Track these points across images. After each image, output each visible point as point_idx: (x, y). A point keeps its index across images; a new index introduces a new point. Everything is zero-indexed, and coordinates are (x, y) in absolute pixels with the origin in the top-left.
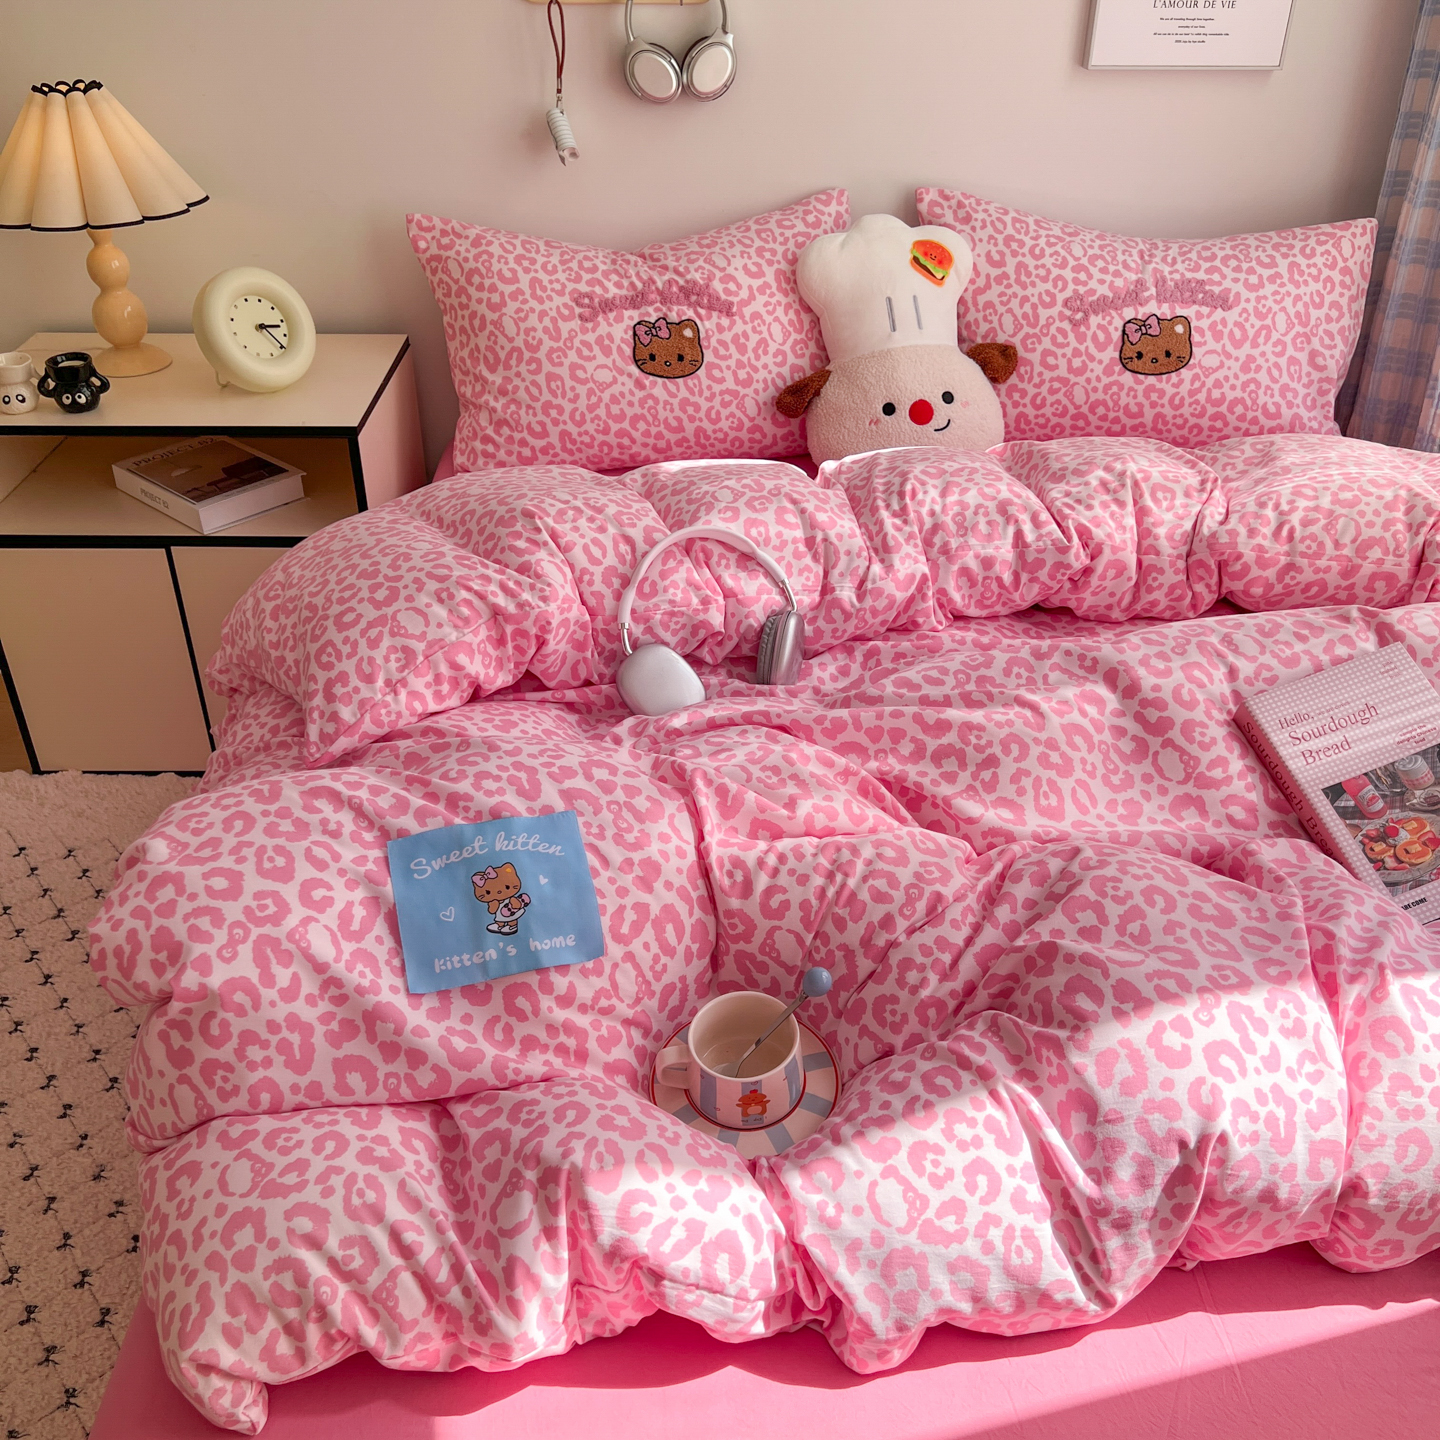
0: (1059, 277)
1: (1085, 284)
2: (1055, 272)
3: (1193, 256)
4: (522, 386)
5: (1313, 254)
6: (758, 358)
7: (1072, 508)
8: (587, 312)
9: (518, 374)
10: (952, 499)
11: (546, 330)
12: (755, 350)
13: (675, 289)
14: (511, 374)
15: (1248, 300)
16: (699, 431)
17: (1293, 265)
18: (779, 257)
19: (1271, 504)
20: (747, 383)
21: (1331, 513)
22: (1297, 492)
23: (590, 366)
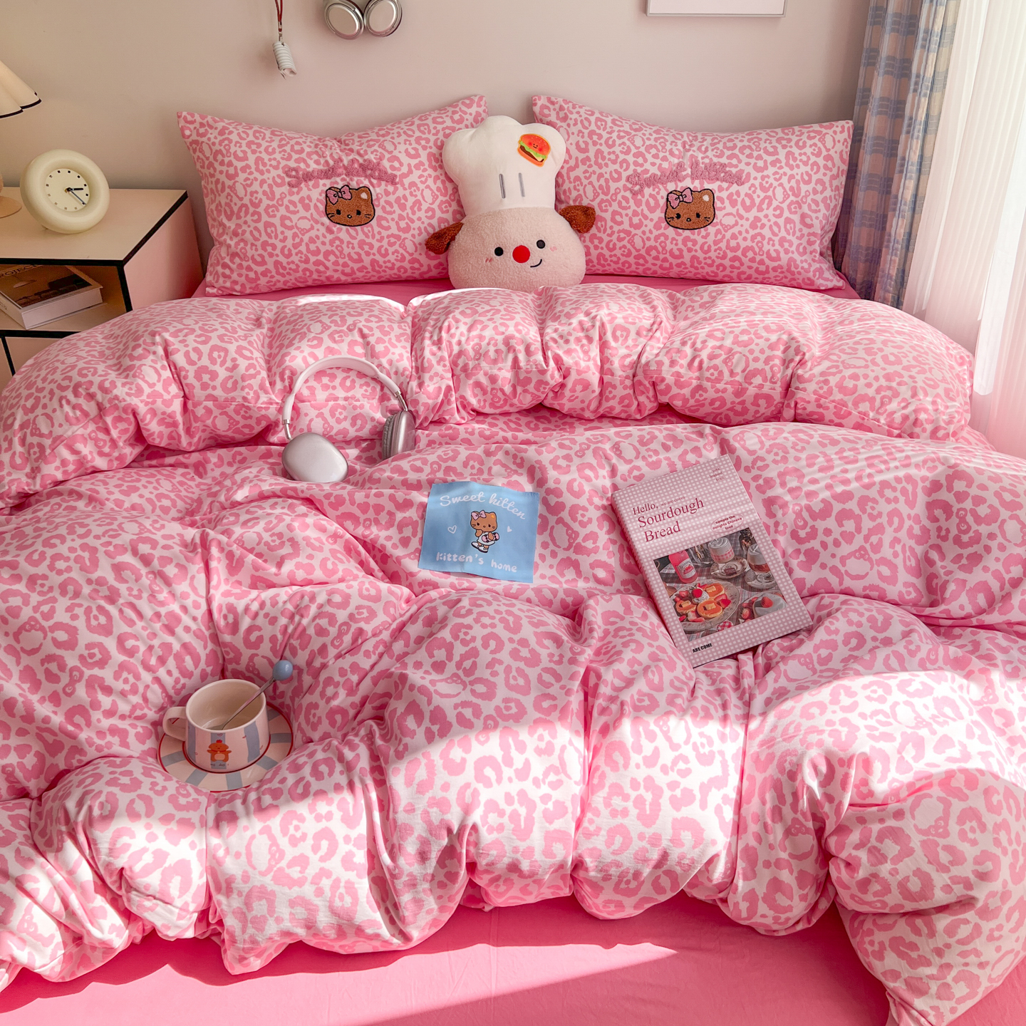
0: (625, 161)
1: (642, 165)
2: (622, 157)
3: (720, 146)
4: (248, 230)
5: (804, 145)
6: (414, 213)
7: (555, 341)
8: (293, 181)
9: (245, 222)
10: (474, 333)
11: (265, 193)
12: (412, 208)
13: (356, 165)
14: (240, 222)
15: (755, 178)
16: (373, 262)
17: (789, 154)
18: (431, 144)
19: (689, 343)
20: (407, 230)
21: (731, 350)
22: (710, 335)
23: (295, 218)
